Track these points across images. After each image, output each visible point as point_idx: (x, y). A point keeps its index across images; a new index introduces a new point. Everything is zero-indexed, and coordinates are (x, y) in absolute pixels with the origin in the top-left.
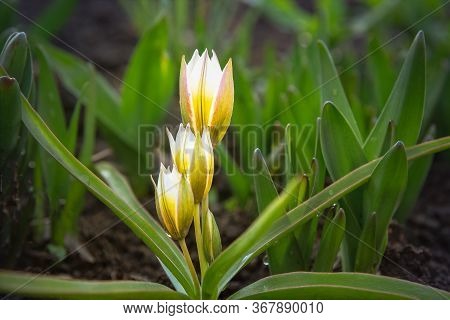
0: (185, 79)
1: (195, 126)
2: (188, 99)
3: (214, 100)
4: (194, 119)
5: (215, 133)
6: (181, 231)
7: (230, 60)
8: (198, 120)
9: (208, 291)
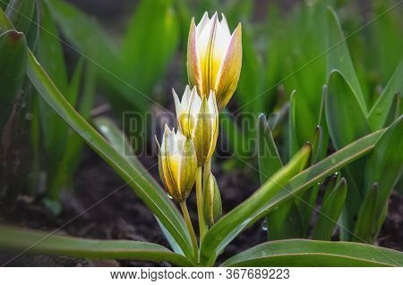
1: (201, 89)
3: (222, 64)
4: (200, 82)
5: (220, 96)
6: (183, 193)
7: (240, 25)
8: (204, 83)
9: (206, 254)
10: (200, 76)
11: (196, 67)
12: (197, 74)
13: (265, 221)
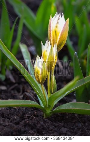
0: (51, 24)
1: (52, 42)
2: (50, 32)
3: (60, 33)
4: (52, 40)
5: (59, 46)
6: (42, 82)
7: (68, 18)
8: (53, 40)
9: (50, 105)
10: (52, 37)
11: (50, 34)
12: (51, 36)
13: (75, 92)
